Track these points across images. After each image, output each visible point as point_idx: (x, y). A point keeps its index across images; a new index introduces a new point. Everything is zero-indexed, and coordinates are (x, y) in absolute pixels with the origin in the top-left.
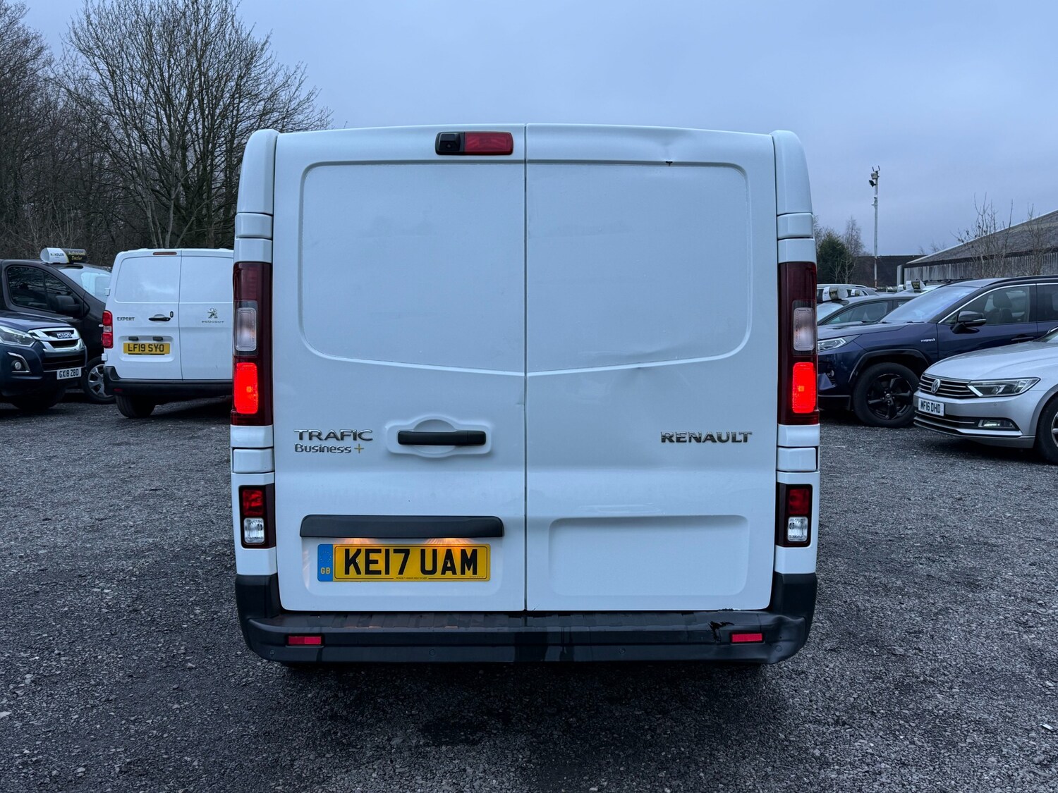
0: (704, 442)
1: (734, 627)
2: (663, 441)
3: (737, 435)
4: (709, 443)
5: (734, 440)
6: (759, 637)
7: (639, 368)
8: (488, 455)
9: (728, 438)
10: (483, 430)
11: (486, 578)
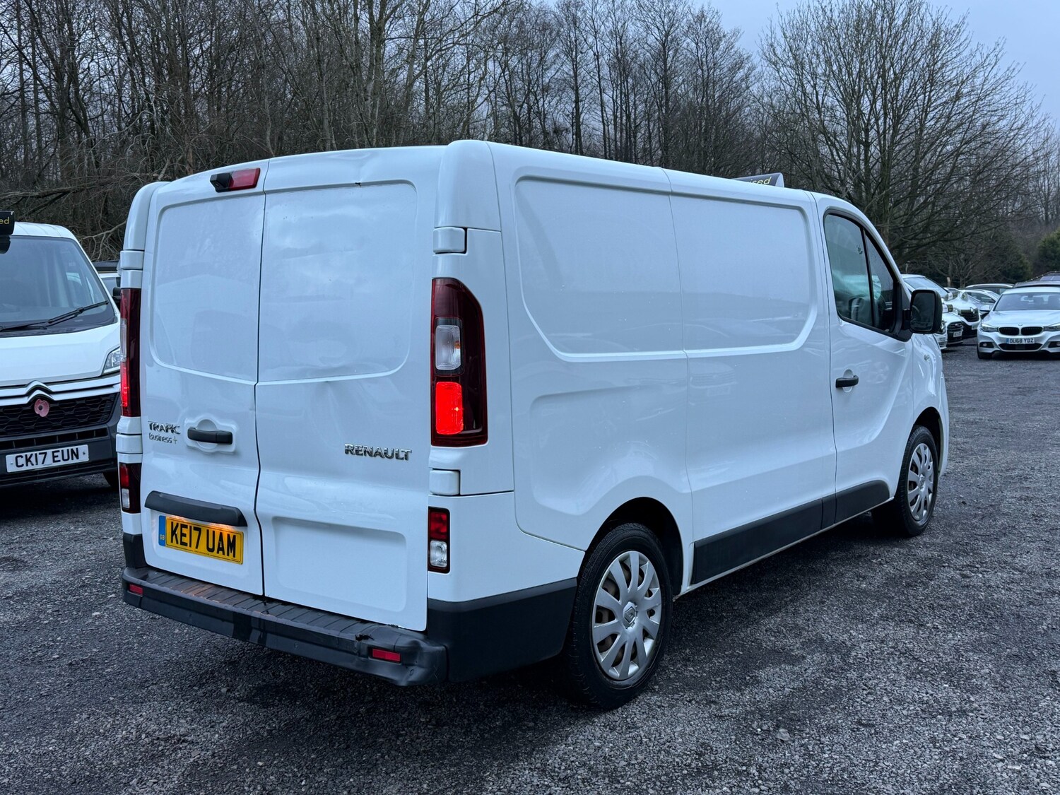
0: (375, 456)
1: (373, 642)
2: (347, 452)
3: (400, 453)
4: (378, 457)
5: (397, 458)
6: (398, 657)
7: (327, 382)
8: (235, 454)
9: (393, 454)
10: (230, 431)
11: (241, 562)
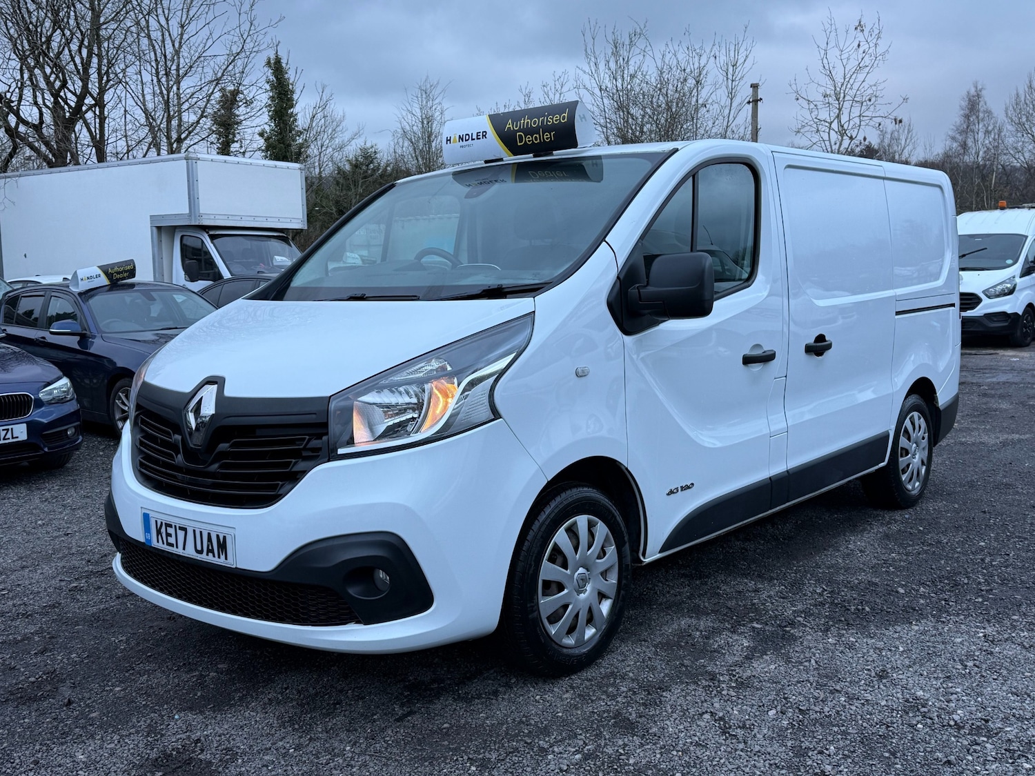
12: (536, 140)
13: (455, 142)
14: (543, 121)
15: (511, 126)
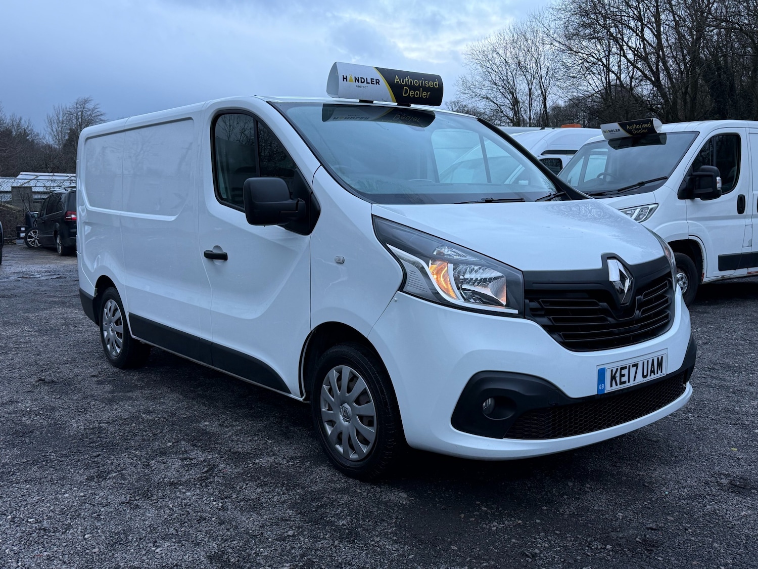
12: (417, 95)
13: (351, 80)
14: (422, 83)
15: (398, 80)
